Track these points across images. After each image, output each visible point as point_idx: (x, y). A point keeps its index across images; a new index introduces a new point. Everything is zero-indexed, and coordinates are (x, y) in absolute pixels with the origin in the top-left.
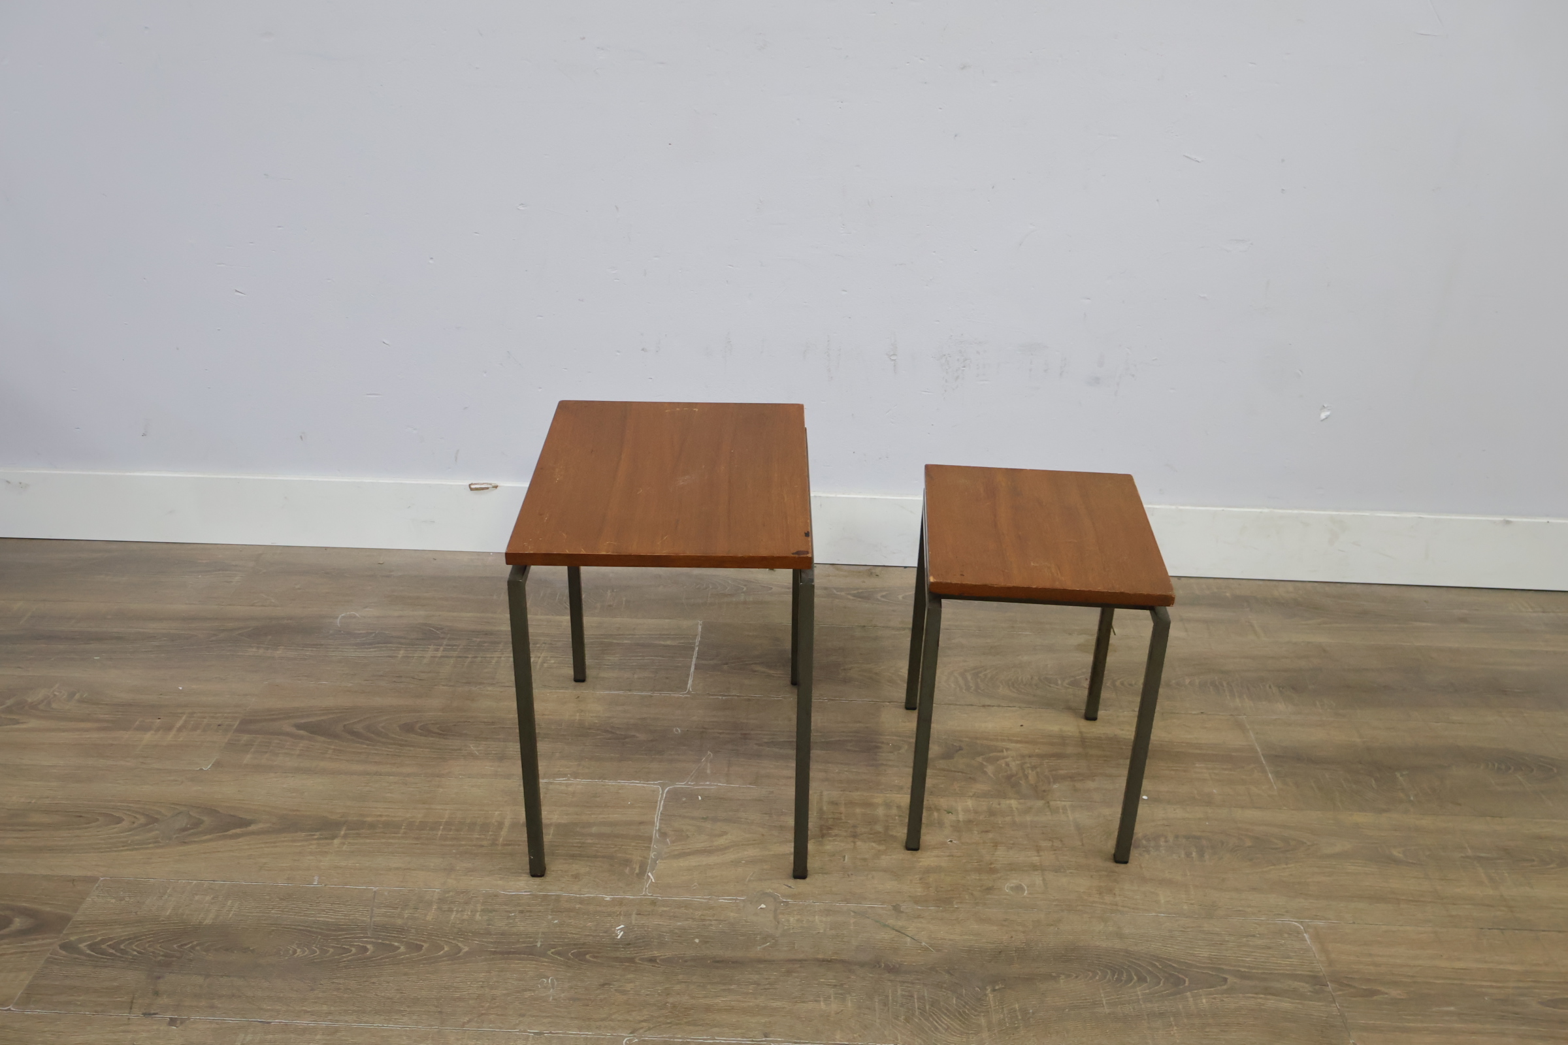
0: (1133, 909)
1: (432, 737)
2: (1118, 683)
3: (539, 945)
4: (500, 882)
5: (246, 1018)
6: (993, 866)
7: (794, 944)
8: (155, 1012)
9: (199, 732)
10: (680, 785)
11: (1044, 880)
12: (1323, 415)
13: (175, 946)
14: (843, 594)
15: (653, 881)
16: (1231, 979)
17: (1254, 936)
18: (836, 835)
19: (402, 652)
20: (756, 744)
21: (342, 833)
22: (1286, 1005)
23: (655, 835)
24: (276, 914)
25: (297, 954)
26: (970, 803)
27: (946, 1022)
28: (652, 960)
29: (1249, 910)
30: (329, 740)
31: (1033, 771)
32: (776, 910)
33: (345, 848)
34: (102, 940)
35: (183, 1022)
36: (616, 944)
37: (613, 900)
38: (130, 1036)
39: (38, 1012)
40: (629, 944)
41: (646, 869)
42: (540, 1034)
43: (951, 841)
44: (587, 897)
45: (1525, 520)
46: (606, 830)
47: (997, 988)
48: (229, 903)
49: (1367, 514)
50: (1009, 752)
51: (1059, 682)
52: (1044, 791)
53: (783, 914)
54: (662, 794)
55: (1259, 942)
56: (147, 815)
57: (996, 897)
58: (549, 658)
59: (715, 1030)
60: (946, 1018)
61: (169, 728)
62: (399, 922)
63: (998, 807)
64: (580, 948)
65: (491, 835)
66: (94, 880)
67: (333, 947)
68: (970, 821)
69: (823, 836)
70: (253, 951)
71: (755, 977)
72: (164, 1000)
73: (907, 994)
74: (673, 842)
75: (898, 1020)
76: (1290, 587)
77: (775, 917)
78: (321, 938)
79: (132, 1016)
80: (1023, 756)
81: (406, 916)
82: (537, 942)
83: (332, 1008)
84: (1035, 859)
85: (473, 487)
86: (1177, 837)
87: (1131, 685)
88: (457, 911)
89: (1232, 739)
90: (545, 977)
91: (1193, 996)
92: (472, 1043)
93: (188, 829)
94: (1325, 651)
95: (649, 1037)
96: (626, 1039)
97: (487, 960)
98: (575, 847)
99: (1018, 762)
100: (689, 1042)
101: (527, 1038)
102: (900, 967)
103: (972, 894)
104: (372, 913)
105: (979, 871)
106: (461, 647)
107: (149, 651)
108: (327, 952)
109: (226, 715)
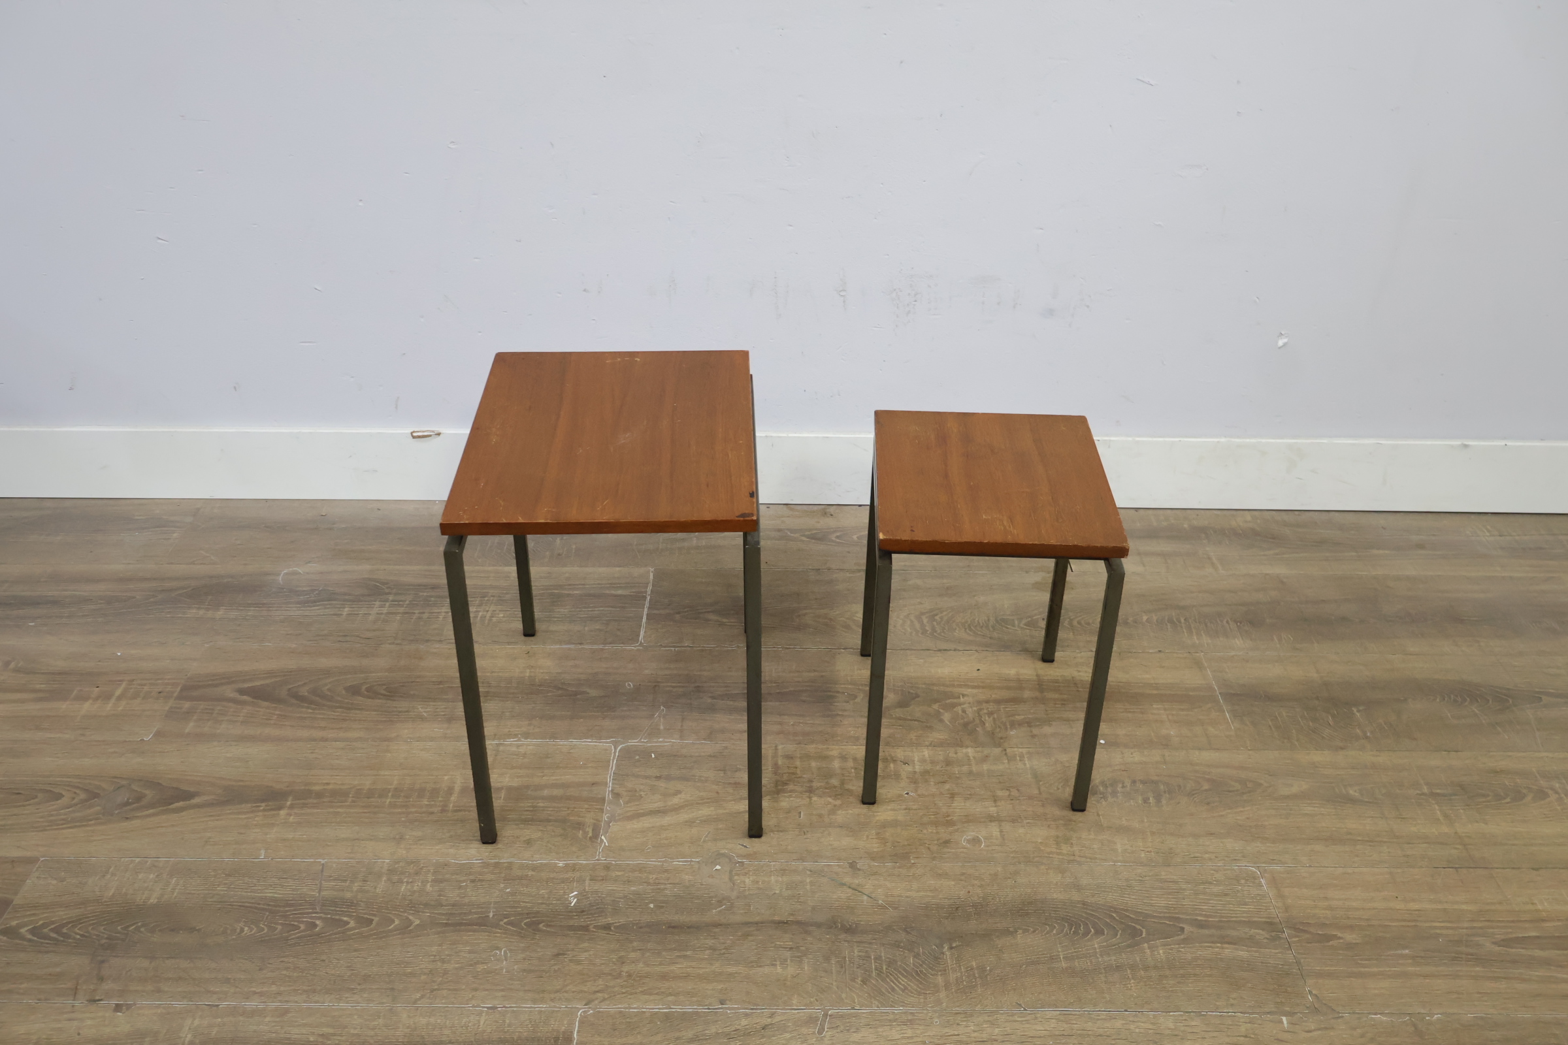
0: (1090, 858)
1: (379, 699)
2: (1075, 623)
3: (491, 915)
4: (452, 851)
5: (192, 1001)
6: (949, 819)
7: (750, 906)
8: (100, 998)
9: (139, 700)
10: (633, 742)
11: (1001, 831)
12: (1280, 343)
13: (119, 928)
14: (797, 535)
15: (607, 844)
16: (1187, 928)
17: (1210, 883)
18: (791, 791)
19: (346, 609)
20: (711, 697)
21: (289, 803)
22: (1243, 953)
23: (609, 797)
24: (222, 891)
25: (245, 932)
26: (926, 753)
27: (903, 983)
28: (607, 927)
29: (1207, 856)
30: (274, 706)
31: (989, 717)
32: (731, 872)
33: (291, 819)
34: (43, 924)
35: (129, 1007)
36: (569, 912)
37: (567, 865)
38: (75, 1023)
40: (583, 911)
41: (600, 832)
42: (494, 1008)
43: (907, 794)
44: (541, 863)
45: (1482, 443)
46: (557, 792)
47: (954, 945)
48: (174, 880)
49: (1325, 441)
50: (966, 698)
51: (1016, 622)
52: (1001, 738)
53: (738, 875)
54: (615, 752)
55: (1215, 889)
56: (87, 790)
57: (953, 851)
58: (497, 612)
59: (670, 998)
60: (904, 979)
61: (107, 697)
62: (348, 895)
63: (955, 756)
64: (534, 917)
65: (441, 801)
66: (31, 861)
67: (282, 924)
68: (926, 773)
69: (778, 792)
70: (199, 930)
71: (710, 942)
72: (108, 986)
73: (863, 954)
74: (627, 802)
75: (855, 982)
76: (1248, 517)
77: (731, 879)
78: (268, 915)
79: (77, 1003)
80: (979, 702)
81: (355, 889)
82: (490, 912)
83: (282, 989)
84: (993, 810)
85: (415, 434)
86: (1134, 782)
87: (1088, 624)
88: (407, 882)
89: (1190, 678)
90: (498, 948)
91: (1149, 948)
92: (424, 1021)
93: (133, 803)
94: (1282, 582)
95: (605, 1008)
96: (581, 1011)
97: (438, 933)
98: (527, 811)
99: (975, 708)
100: (644, 1012)
101: (480, 1014)
102: (856, 926)
103: (929, 848)
104: (321, 887)
105: (936, 824)
106: (407, 602)
107: (86, 615)
108: (275, 929)
109: (166, 681)
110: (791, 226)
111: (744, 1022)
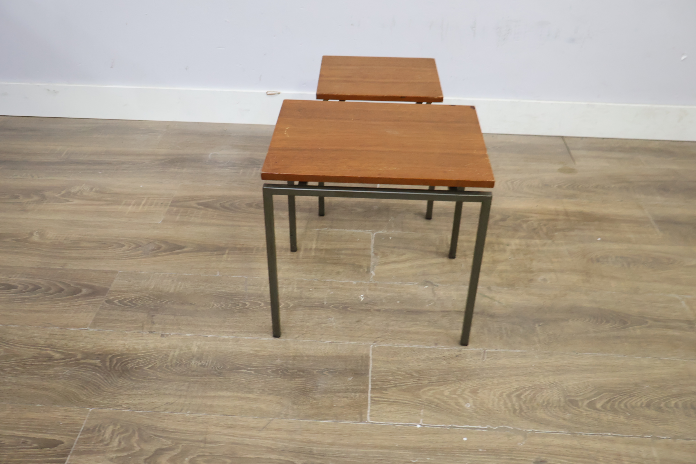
0: (600, 289)
2: (580, 187)
4: (303, 275)
5: (195, 334)
6: (531, 270)
7: (443, 304)
8: (154, 331)
9: (153, 206)
10: (381, 232)
11: (556, 276)
13: (158, 302)
15: (374, 275)
16: (650, 322)
17: (658, 302)
19: (241, 171)
20: (414, 214)
21: (227, 252)
22: (677, 333)
23: (372, 255)
24: (202, 288)
25: (214, 306)
26: (517, 241)
27: (519, 340)
28: (379, 310)
29: (655, 290)
30: (214, 210)
31: (544, 227)
32: (433, 289)
33: (229, 259)
34: (124, 299)
35: (167, 335)
36: (361, 303)
37: (357, 283)
38: (144, 341)
39: (100, 330)
40: (367, 303)
41: (370, 270)
42: (332, 343)
43: (510, 258)
44: (344, 282)
46: (349, 252)
47: (540, 324)
48: (180, 283)
50: (532, 218)
51: (552, 186)
52: (551, 236)
53: (436, 290)
54: (373, 236)
55: (661, 305)
56: (135, 243)
57: (535, 284)
59: (412, 342)
60: (519, 338)
61: (139, 204)
62: (259, 292)
63: (530, 243)
64: (345, 305)
65: (296, 254)
66: (115, 272)
67: (231, 303)
68: (518, 250)
70: (194, 304)
71: (427, 319)
72: (157, 326)
73: (499, 326)
74: (381, 258)
75: (496, 338)
76: (656, 143)
77: (433, 292)
78: (224, 299)
79: (144, 333)
80: (539, 220)
81: (262, 290)
82: (324, 302)
83: (235, 330)
84: (551, 267)
85: (268, 93)
86: (616, 257)
88: (286, 288)
89: (637, 213)
90: (330, 317)
91: (633, 329)
92: (301, 347)
93: (156, 250)
94: (677, 172)
95: (382, 344)
96: (372, 346)
97: (302, 310)
98: (336, 259)
99: (537, 223)
100: (401, 347)
101: (326, 345)
102: (494, 314)
103: (524, 282)
104: (246, 288)
105: (525, 272)
107: (124, 169)
108: (228, 306)
109: (164, 199)
111: (447, 353)
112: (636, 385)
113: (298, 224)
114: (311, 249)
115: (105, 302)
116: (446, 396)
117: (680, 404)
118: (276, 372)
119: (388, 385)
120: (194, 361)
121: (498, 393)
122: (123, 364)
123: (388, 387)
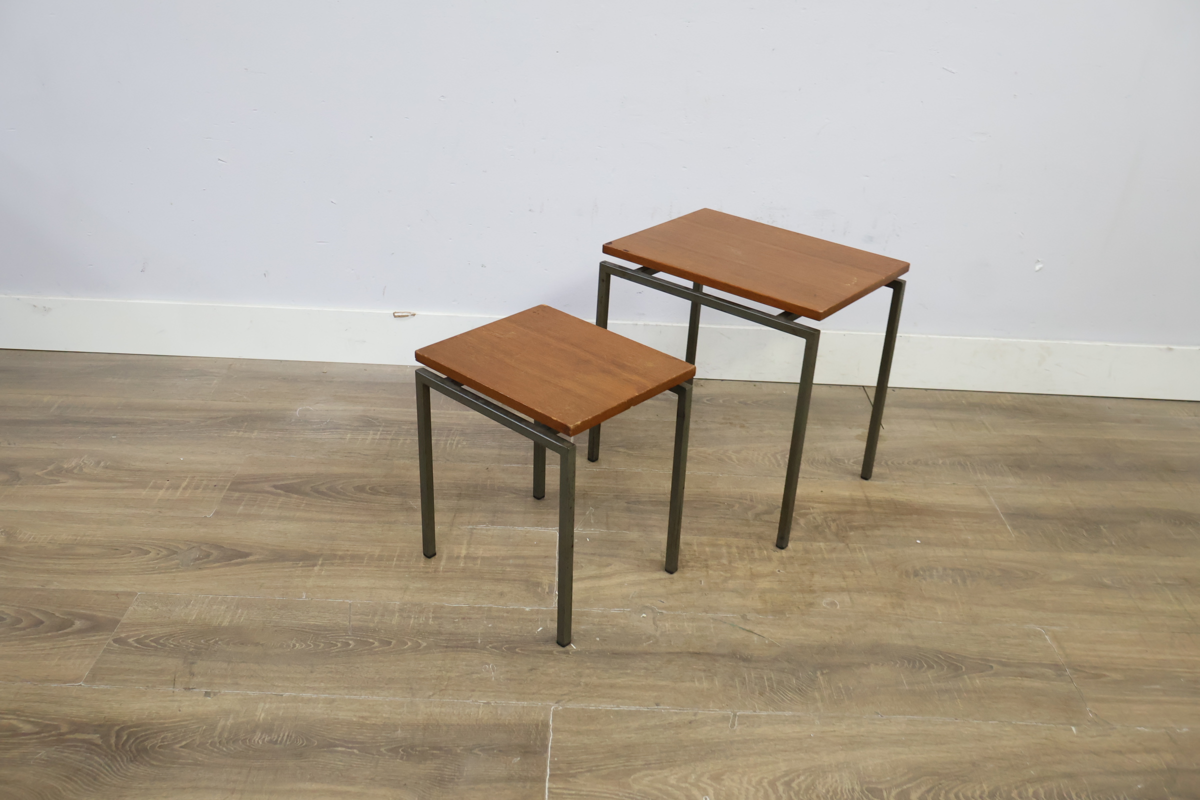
0: (919, 618)
1: (380, 495)
2: (889, 463)
3: (479, 642)
4: (444, 598)
5: (263, 692)
6: (811, 588)
7: (671, 642)
8: (193, 687)
9: (200, 490)
11: (851, 598)
12: (1038, 267)
13: (202, 641)
16: (995, 666)
17: (1009, 637)
18: (693, 567)
19: (349, 435)
20: (626, 502)
21: (320, 562)
22: (1037, 684)
24: (277, 619)
25: (296, 647)
27: (789, 696)
28: (566, 652)
29: (1004, 619)
30: (302, 497)
31: (833, 523)
32: (654, 618)
33: (323, 573)
34: (145, 637)
35: (215, 694)
36: (538, 641)
37: (532, 610)
38: (176, 704)
39: (102, 687)
40: (547, 641)
41: (554, 589)
42: (488, 703)
43: (779, 571)
44: (513, 608)
45: (1182, 348)
46: (521, 562)
47: (825, 672)
48: (240, 611)
49: (1067, 342)
50: (815, 510)
51: (846, 461)
52: (844, 537)
53: (660, 621)
55: (1013, 641)
56: (168, 549)
57: (817, 610)
58: (461, 441)
59: (619, 701)
60: (789, 693)
61: (176, 488)
62: (372, 625)
63: (811, 547)
64: (511, 644)
65: (433, 565)
66: (131, 594)
67: (323, 642)
68: (791, 558)
69: (683, 567)
70: (262, 645)
71: (644, 664)
72: (198, 679)
73: (758, 676)
75: (754, 694)
76: (1009, 397)
77: (654, 623)
78: (313, 636)
79: (177, 690)
80: (825, 513)
81: (376, 621)
82: (478, 640)
83: (329, 686)
84: (843, 584)
85: (396, 314)
86: (945, 569)
87: (899, 464)
88: (415, 618)
89: (977, 502)
90: (486, 664)
91: (969, 678)
92: (437, 710)
93: (201, 559)
94: (1039, 441)
95: (570, 706)
96: (553, 707)
97: (441, 652)
98: (498, 573)
99: (822, 517)
100: (600, 710)
101: (479, 707)
102: (751, 657)
103: (799, 608)
104: (350, 618)
105: (802, 591)
106: (394, 432)
107: (155, 433)
108: (319, 645)
109: (219, 478)
110: (685, 167)
111: (675, 718)
112: (974, 764)
113: (438, 517)
114: (458, 557)
115: (112, 642)
116: (672, 786)
117: (1041, 791)
118: (394, 750)
119: (577, 769)
120: (258, 734)
121: (754, 781)
122: (138, 741)
123: (579, 772)
